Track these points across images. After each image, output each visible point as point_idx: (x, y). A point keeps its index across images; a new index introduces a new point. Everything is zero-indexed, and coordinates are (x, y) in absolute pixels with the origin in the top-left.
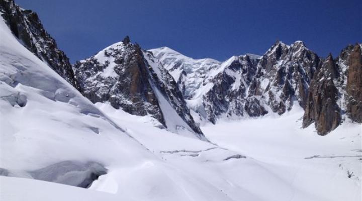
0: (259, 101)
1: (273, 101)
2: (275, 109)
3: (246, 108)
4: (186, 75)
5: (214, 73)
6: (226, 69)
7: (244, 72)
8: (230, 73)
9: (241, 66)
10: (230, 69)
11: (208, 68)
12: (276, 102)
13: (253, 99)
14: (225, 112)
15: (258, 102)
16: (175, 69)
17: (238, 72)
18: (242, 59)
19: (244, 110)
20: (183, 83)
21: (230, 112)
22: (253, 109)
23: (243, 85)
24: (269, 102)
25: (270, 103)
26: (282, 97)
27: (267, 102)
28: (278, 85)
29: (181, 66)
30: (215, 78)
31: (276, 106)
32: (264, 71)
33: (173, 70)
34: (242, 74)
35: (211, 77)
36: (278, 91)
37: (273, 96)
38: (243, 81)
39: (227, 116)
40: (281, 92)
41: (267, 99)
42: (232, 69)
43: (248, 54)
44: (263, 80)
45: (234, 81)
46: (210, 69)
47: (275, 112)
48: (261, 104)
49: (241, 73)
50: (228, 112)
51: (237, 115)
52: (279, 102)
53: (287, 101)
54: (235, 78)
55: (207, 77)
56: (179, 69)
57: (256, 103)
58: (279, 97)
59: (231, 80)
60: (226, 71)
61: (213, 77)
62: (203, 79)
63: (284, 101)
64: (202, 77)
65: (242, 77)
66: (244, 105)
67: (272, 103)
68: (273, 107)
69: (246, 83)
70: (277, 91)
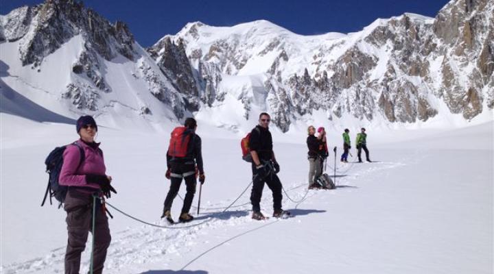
0: (416, 88)
1: (453, 88)
2: (455, 105)
3: (384, 102)
4: (286, 59)
5: (338, 53)
6: (360, 41)
7: (398, 46)
8: (367, 49)
9: (392, 36)
10: (367, 41)
11: (330, 45)
12: (458, 88)
13: (403, 83)
14: (325, 108)
15: (414, 90)
16: (269, 52)
17: (384, 48)
18: (394, 23)
19: (377, 106)
20: (279, 73)
21: (339, 109)
22: (400, 106)
23: (392, 71)
24: (441, 91)
25: (445, 93)
26: (474, 76)
27: (437, 91)
28: (465, 51)
29: (279, 46)
30: (338, 62)
31: (460, 99)
32: (438, 42)
33: (266, 53)
34: (393, 51)
35: (332, 60)
36: (466, 64)
37: (452, 76)
38: (394, 63)
39: (331, 119)
40: (472, 66)
41: (438, 82)
42: (374, 43)
43: (407, 14)
44: (434, 58)
45: (375, 65)
46: (332, 48)
47: (456, 112)
48: (420, 94)
49: (392, 48)
50: (334, 108)
51: (356, 116)
52: (467, 90)
53: (486, 88)
54: (378, 59)
55: (325, 62)
56: (275, 49)
57: (408, 92)
58: (467, 79)
59: (368, 62)
60: (359, 45)
61: (336, 61)
62: (316, 66)
63: (481, 87)
64: (316, 63)
65: (393, 56)
66: (378, 96)
67: (448, 92)
68: (452, 99)
69: (400, 68)
70: (462, 66)
